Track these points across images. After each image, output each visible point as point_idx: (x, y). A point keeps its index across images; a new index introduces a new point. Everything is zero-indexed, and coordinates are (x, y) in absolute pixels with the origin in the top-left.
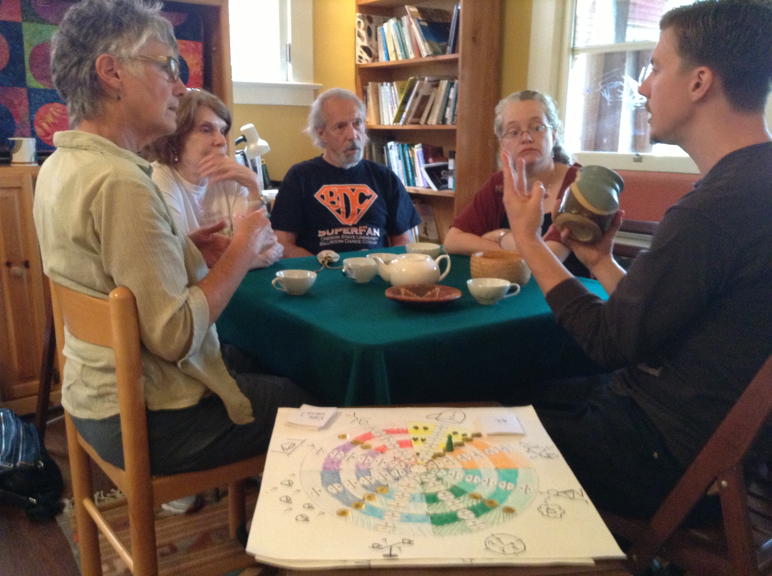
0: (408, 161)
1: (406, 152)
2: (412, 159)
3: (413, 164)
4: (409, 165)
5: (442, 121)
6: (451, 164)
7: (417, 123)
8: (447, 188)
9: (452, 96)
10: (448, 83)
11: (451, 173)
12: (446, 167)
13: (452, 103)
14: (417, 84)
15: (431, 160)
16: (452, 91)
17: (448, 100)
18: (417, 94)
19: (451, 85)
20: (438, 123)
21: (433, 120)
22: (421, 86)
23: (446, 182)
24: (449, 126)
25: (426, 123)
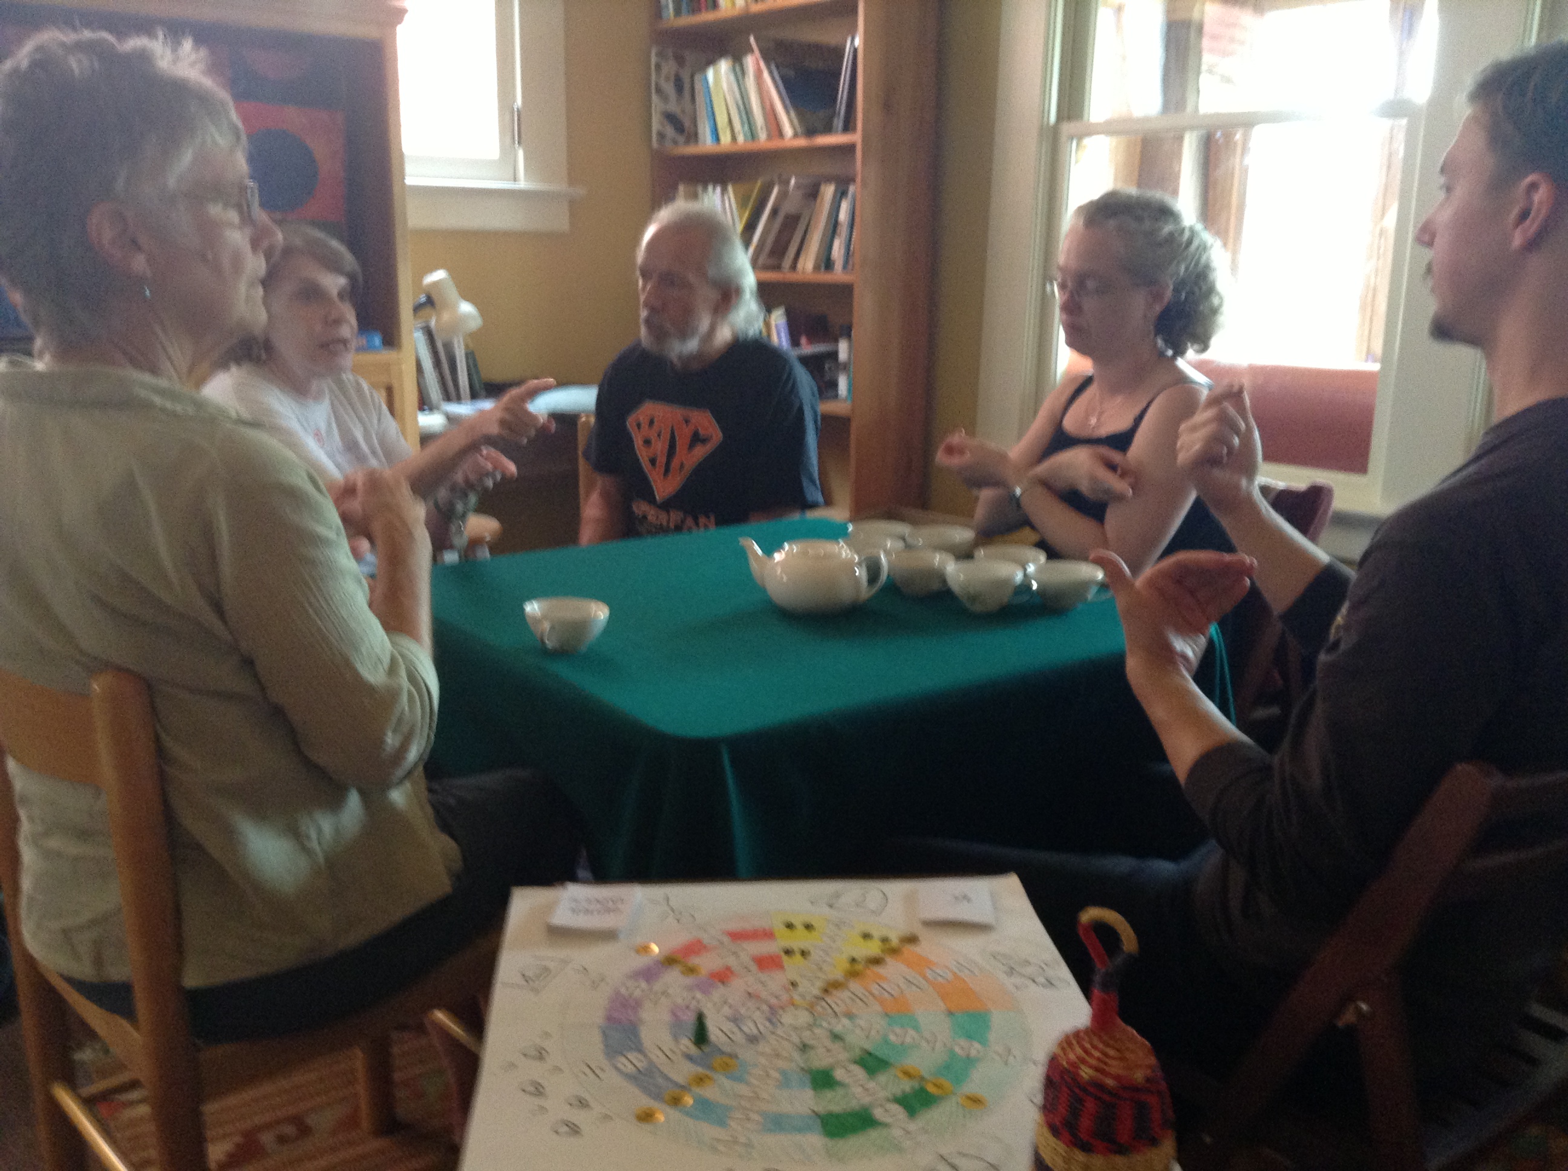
5: (827, 263)
6: (843, 349)
7: (777, 267)
8: (836, 396)
9: (843, 216)
10: (836, 191)
11: (845, 367)
12: (834, 355)
13: (843, 230)
14: (775, 191)
15: (803, 340)
16: (845, 206)
17: (836, 224)
18: (775, 212)
19: (841, 194)
20: (816, 268)
21: (808, 263)
22: (783, 195)
23: (834, 385)
24: (838, 274)
25: (794, 267)
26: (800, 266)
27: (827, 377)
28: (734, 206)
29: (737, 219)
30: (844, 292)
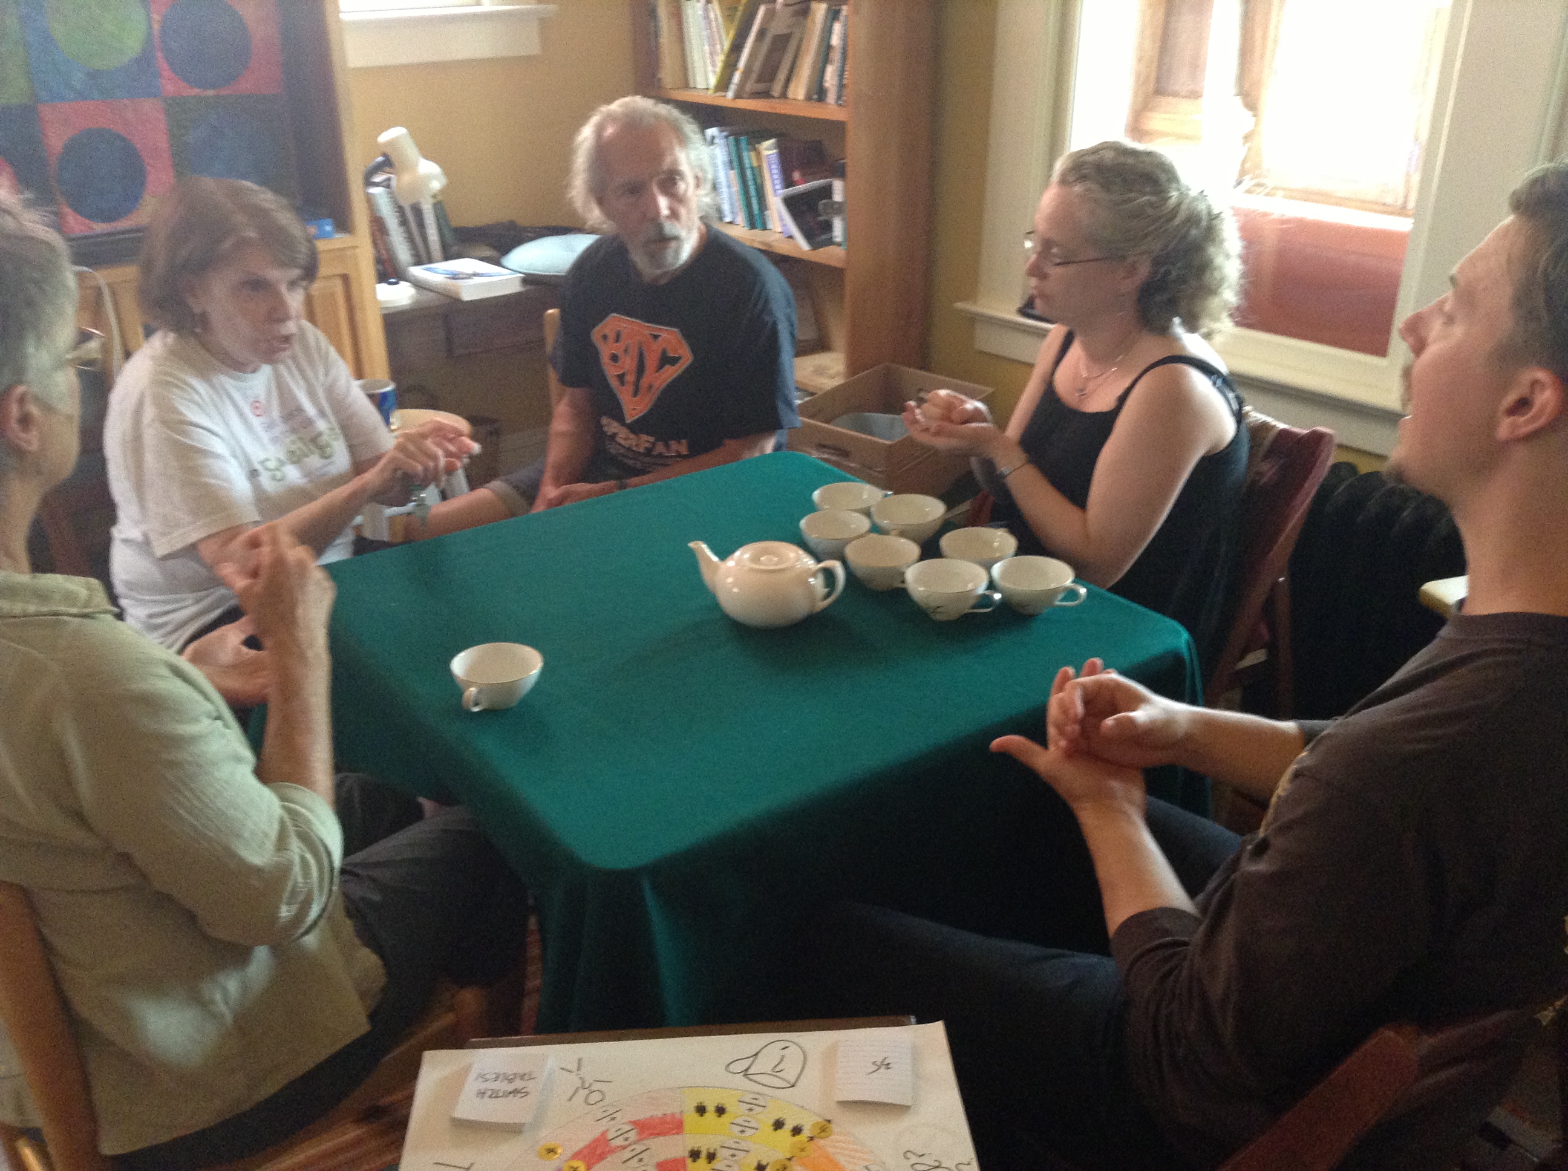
0: (749, 173)
1: (745, 154)
2: (757, 172)
3: (759, 181)
4: (751, 183)
5: (818, 93)
6: (838, 188)
7: (766, 94)
8: (830, 242)
9: (835, 40)
10: (829, 9)
11: (839, 209)
12: (827, 191)
13: (836, 56)
14: (762, 10)
15: (796, 176)
16: (837, 28)
17: (829, 48)
18: (762, 33)
19: (833, 15)
20: (809, 98)
21: (799, 90)
22: (770, 15)
23: (828, 227)
24: (831, 110)
25: (784, 95)
26: (790, 94)
27: (821, 218)
28: (720, 20)
29: (724, 37)
30: (837, 128)
